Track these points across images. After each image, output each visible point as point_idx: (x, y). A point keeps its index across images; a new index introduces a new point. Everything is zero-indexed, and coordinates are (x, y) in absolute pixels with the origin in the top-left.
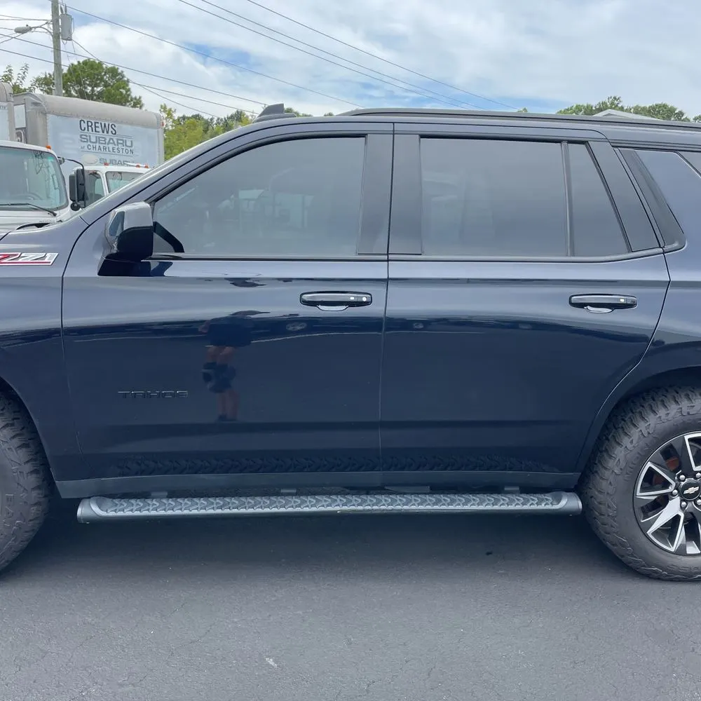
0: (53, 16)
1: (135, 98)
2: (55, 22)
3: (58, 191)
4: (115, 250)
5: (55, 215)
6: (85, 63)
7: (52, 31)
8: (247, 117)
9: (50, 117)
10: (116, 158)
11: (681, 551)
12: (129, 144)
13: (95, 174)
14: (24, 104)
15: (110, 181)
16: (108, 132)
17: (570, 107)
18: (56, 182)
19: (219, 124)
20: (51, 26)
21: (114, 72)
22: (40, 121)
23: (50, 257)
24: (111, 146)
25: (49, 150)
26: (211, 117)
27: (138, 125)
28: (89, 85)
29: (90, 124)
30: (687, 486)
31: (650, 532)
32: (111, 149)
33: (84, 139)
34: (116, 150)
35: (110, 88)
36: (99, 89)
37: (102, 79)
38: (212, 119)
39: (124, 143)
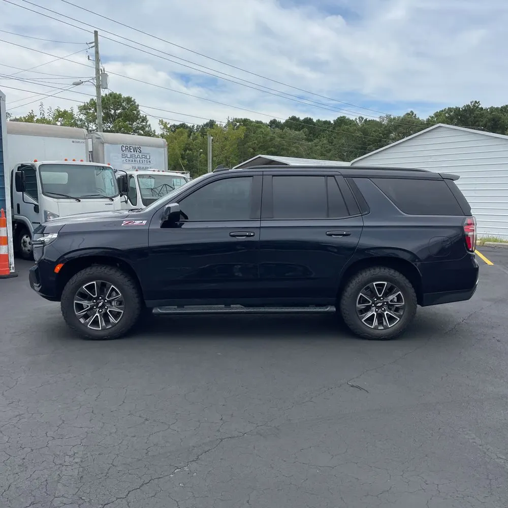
0: (96, 74)
1: (143, 117)
2: (98, 78)
3: (114, 187)
4: (167, 219)
5: (113, 200)
6: (110, 95)
7: (95, 84)
8: (217, 125)
9: (106, 145)
10: (141, 166)
11: (376, 328)
12: (148, 158)
13: (131, 176)
14: (92, 138)
15: (139, 179)
16: (136, 152)
17: (443, 109)
18: (113, 183)
19: (198, 129)
20: (95, 81)
21: (129, 100)
22: (100, 148)
23: (144, 222)
24: (138, 159)
25: (110, 166)
26: (192, 125)
27: (153, 146)
28: (112, 109)
29: (127, 148)
30: (377, 303)
31: (363, 320)
32: (138, 161)
33: (124, 156)
34: (141, 161)
35: (126, 110)
36: (119, 111)
37: (121, 105)
38: (193, 126)
39: (146, 157)
